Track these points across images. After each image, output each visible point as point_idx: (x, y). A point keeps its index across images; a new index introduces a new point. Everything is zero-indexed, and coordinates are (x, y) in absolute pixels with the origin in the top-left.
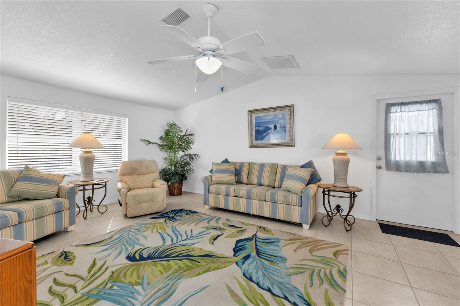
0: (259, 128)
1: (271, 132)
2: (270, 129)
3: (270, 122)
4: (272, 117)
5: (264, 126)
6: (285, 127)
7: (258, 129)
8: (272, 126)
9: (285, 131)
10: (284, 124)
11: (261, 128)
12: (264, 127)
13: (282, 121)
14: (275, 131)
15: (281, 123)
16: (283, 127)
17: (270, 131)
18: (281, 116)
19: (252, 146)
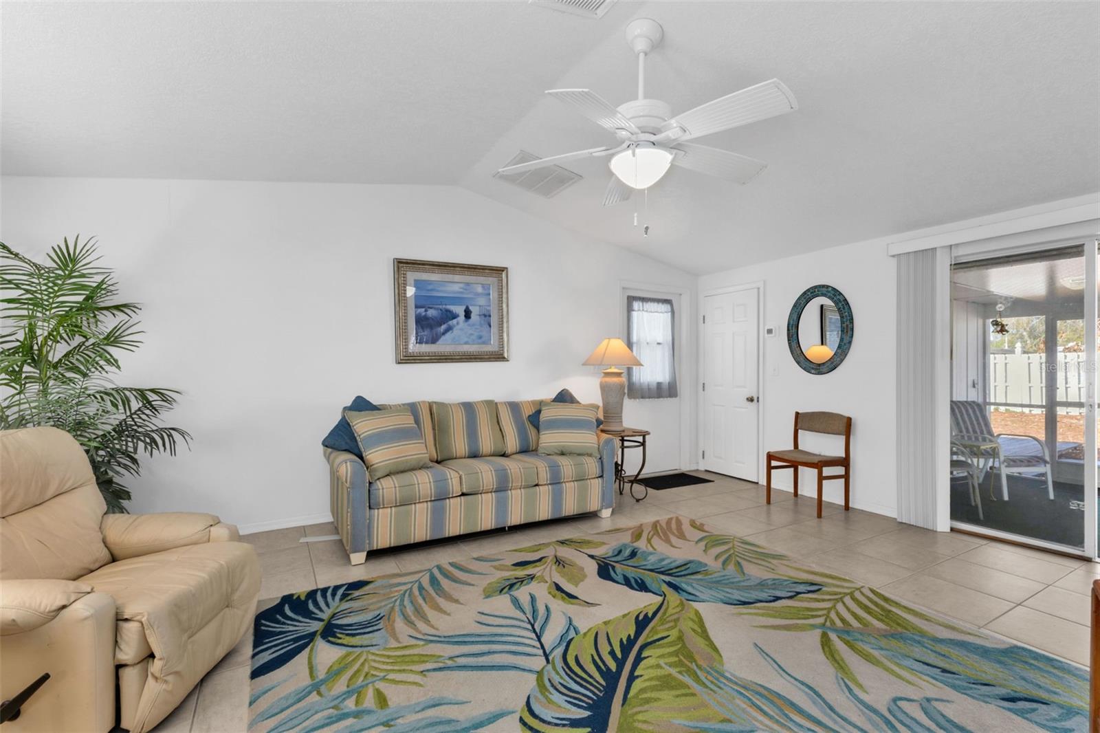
0: (426, 311)
1: (458, 323)
2: (455, 316)
3: (456, 300)
4: (461, 288)
5: (441, 307)
6: (490, 316)
7: (424, 314)
8: (459, 310)
9: (490, 326)
10: (488, 308)
11: (431, 313)
12: (441, 310)
13: (482, 301)
14: (468, 323)
15: (480, 306)
16: (485, 316)
17: (455, 321)
18: (480, 289)
19: (406, 358)
